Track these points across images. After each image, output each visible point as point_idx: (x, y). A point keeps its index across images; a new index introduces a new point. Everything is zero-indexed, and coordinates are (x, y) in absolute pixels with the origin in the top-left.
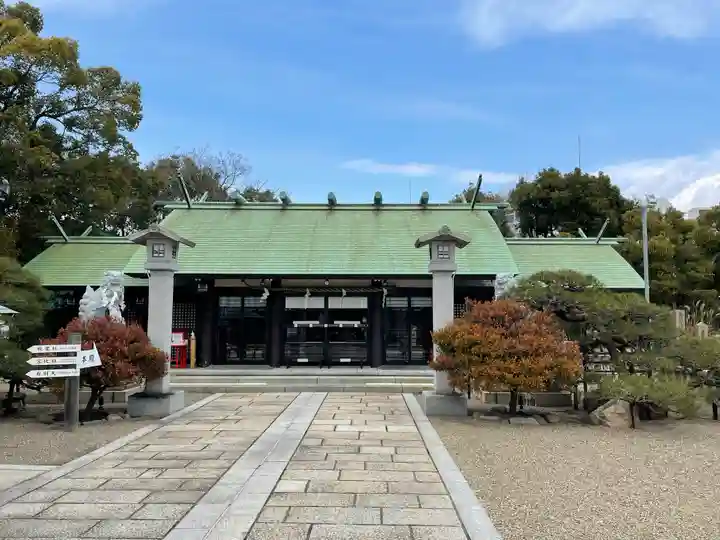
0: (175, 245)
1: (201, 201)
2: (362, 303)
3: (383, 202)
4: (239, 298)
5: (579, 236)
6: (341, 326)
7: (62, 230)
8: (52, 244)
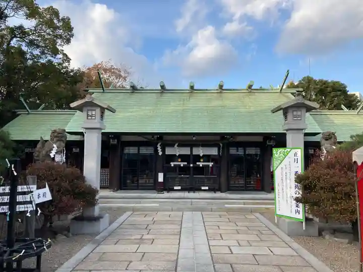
0: (103, 110)
1: (110, 88)
2: (214, 151)
3: (223, 88)
4: (137, 148)
5: (342, 109)
6: (201, 166)
7: (26, 106)
8: (20, 114)
